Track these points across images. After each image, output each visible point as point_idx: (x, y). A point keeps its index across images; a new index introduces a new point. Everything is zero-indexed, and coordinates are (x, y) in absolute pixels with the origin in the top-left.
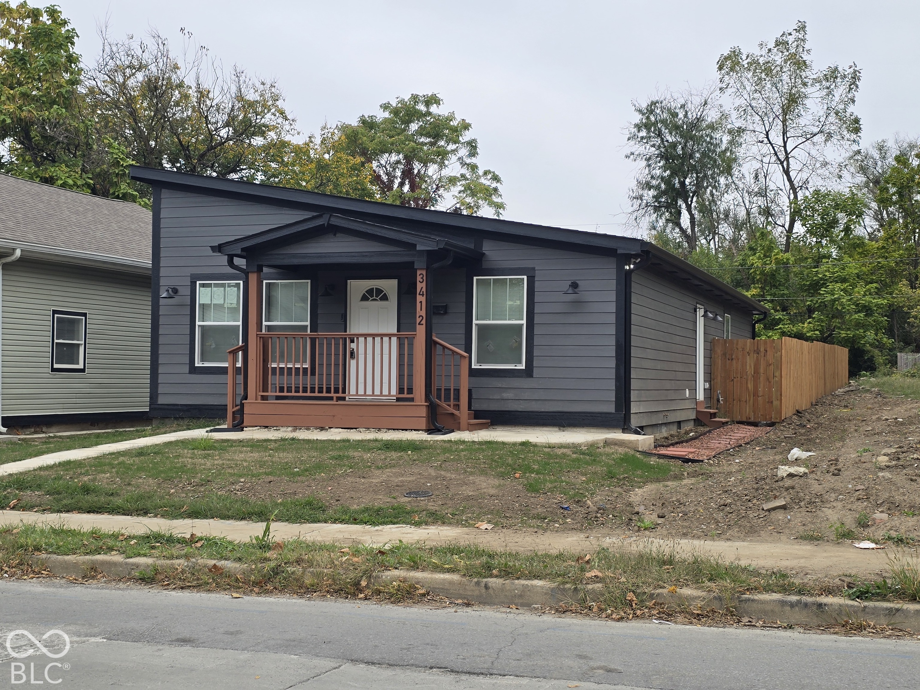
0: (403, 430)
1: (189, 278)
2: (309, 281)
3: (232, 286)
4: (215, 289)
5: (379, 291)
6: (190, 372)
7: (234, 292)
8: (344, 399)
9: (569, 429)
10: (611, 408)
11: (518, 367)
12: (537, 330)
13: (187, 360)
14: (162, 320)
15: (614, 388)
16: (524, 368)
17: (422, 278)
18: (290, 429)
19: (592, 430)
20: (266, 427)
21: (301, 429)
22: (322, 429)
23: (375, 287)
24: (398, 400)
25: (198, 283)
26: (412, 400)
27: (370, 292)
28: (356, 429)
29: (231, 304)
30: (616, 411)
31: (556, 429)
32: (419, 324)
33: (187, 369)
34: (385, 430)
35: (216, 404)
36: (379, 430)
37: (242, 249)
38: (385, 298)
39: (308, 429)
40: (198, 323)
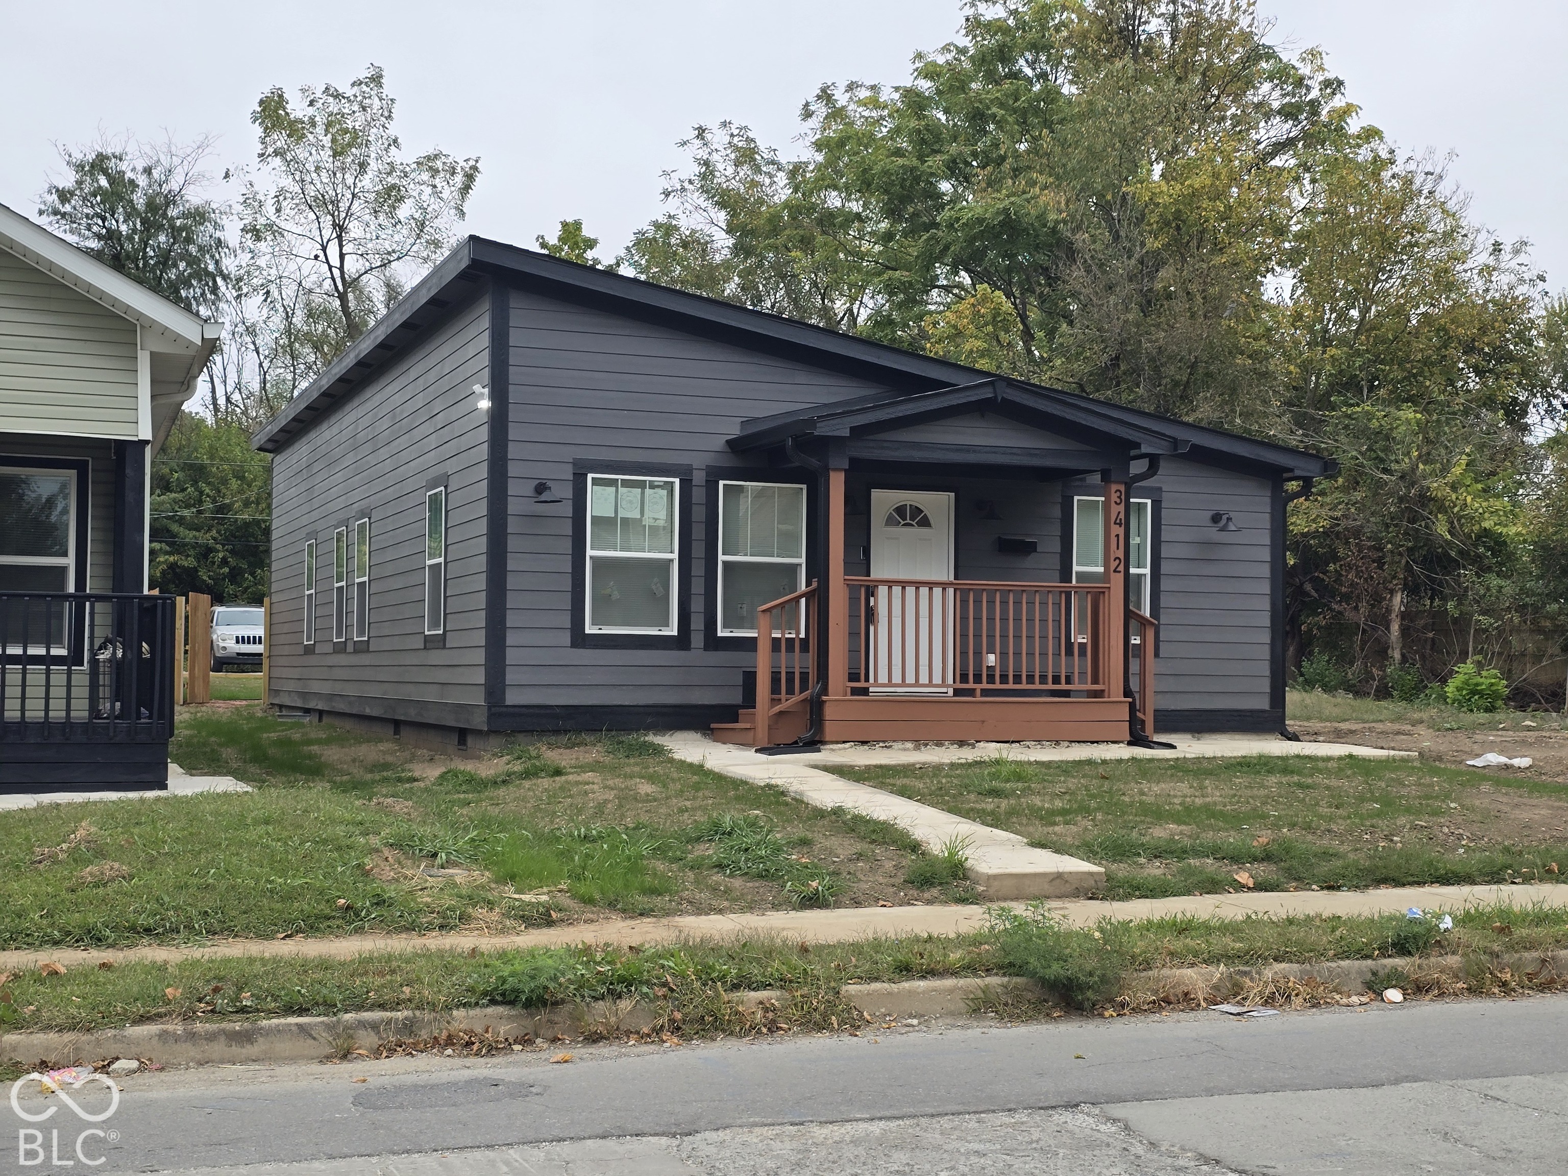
0: (1093, 742)
1: (571, 466)
2: (804, 487)
3: (658, 486)
4: (625, 490)
5: (916, 511)
6: (574, 645)
7: (661, 498)
8: (865, 691)
9: (1207, 736)
10: (1263, 704)
12: (1165, 585)
13: (566, 620)
14: (513, 544)
15: (1268, 673)
17: (1119, 497)
18: (909, 745)
19: (1237, 737)
20: (864, 743)
21: (926, 745)
22: (962, 743)
23: (908, 503)
24: (957, 692)
25: (590, 476)
27: (900, 510)
28: (1018, 742)
29: (656, 519)
30: (1272, 706)
31: (1189, 736)
32: (1115, 571)
33: (566, 639)
34: (1066, 744)
35: (627, 703)
36: (1057, 743)
38: (925, 523)
39: (939, 744)
40: (590, 552)
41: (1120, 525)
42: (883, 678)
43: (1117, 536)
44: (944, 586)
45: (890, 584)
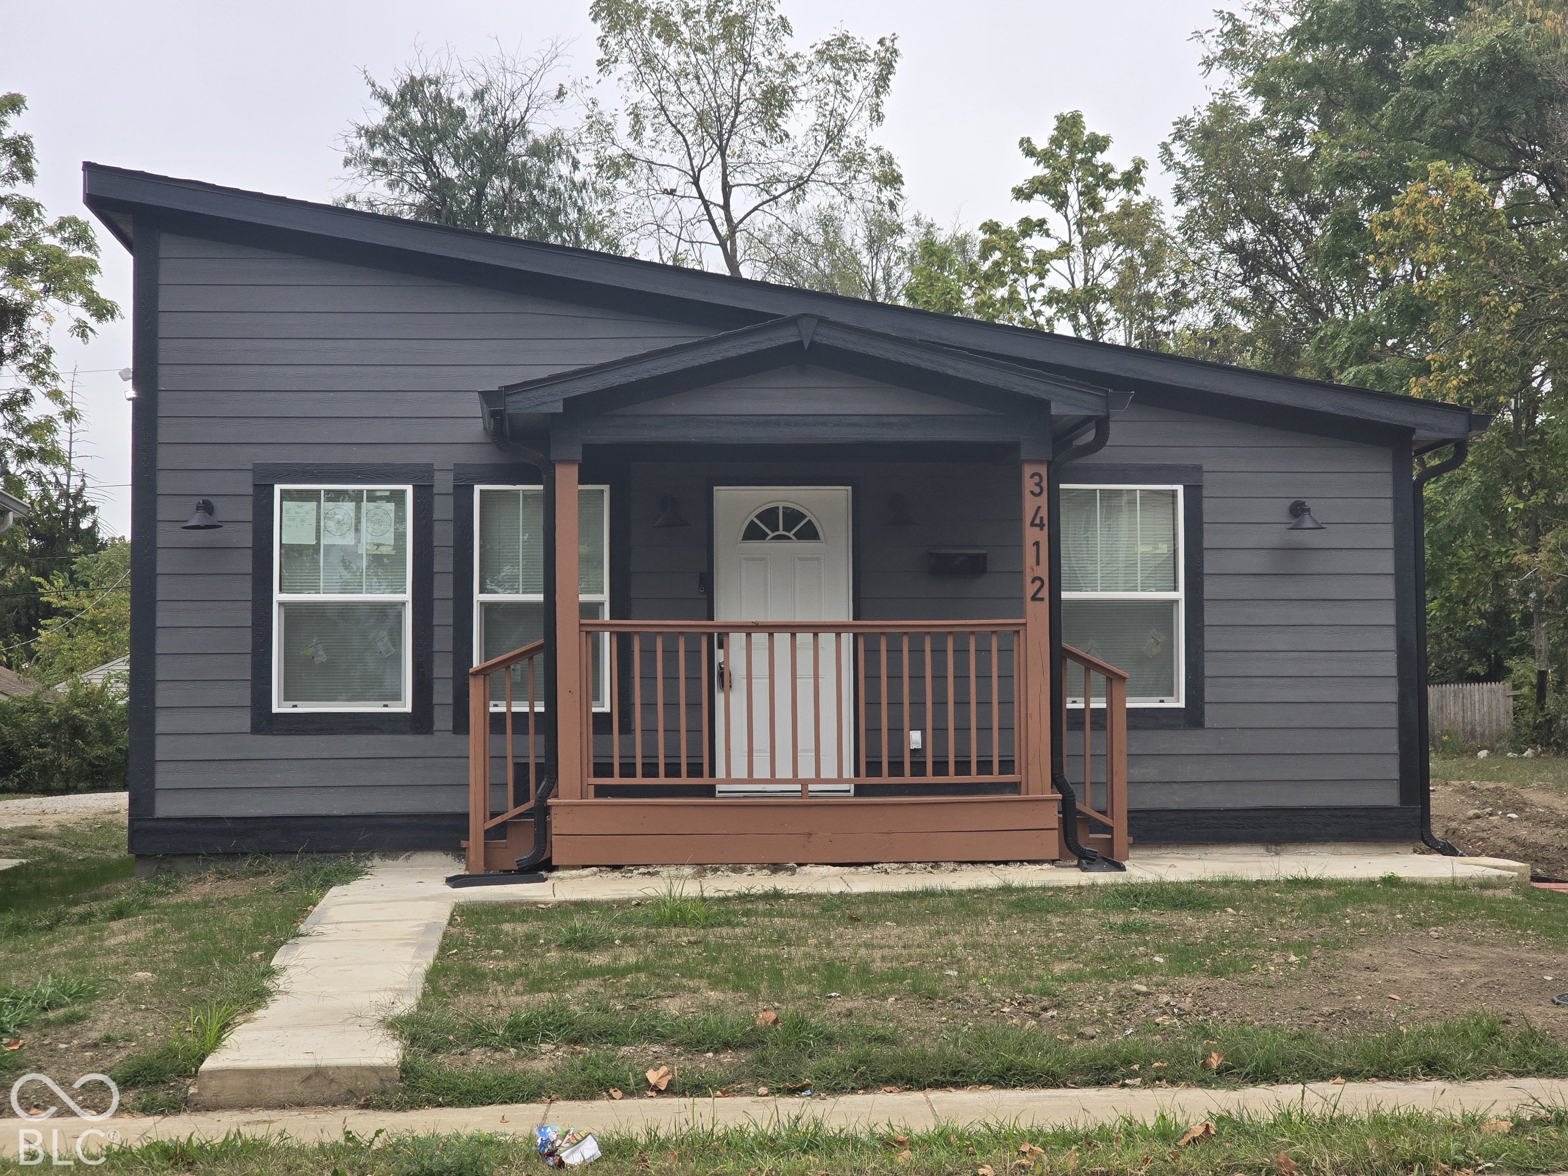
0: (997, 863)
1: (250, 474)
2: (606, 488)
3: (381, 498)
4: (331, 505)
5: (793, 517)
6: (256, 729)
7: (386, 513)
8: (710, 791)
9: (1291, 848)
10: (1390, 797)
11: (1169, 704)
12: (1211, 616)
13: (245, 695)
14: (163, 589)
15: (1395, 748)
16: (1182, 704)
17: (1038, 484)
18: (687, 871)
19: (1345, 849)
20: (616, 868)
21: (716, 870)
22: (776, 868)
23: (781, 505)
24: (860, 790)
25: (277, 488)
26: (1015, 787)
27: (769, 516)
28: (871, 864)
29: (378, 545)
30: (1401, 804)
31: (1261, 850)
32: (1034, 598)
33: (245, 721)
34: (951, 866)
35: (335, 812)
36: (936, 864)
37: (565, 400)
38: (809, 533)
39: (737, 868)
40: (278, 597)
41: (1041, 526)
42: (739, 770)
43: (1037, 544)
44: (837, 629)
45: (749, 629)
